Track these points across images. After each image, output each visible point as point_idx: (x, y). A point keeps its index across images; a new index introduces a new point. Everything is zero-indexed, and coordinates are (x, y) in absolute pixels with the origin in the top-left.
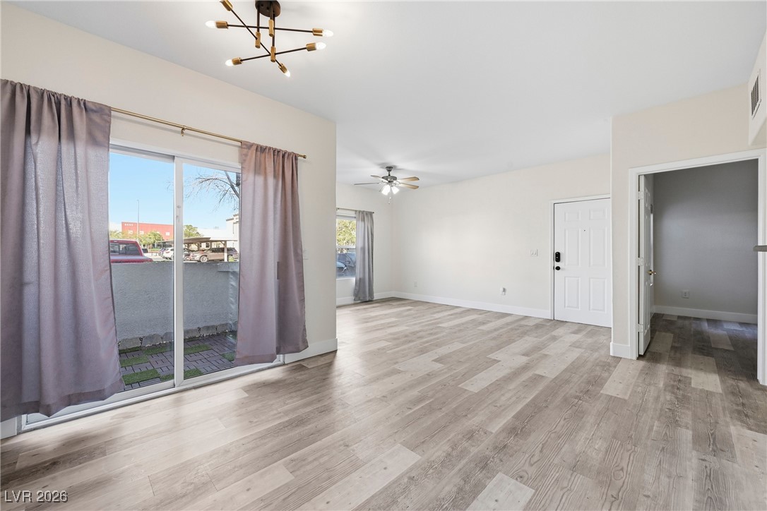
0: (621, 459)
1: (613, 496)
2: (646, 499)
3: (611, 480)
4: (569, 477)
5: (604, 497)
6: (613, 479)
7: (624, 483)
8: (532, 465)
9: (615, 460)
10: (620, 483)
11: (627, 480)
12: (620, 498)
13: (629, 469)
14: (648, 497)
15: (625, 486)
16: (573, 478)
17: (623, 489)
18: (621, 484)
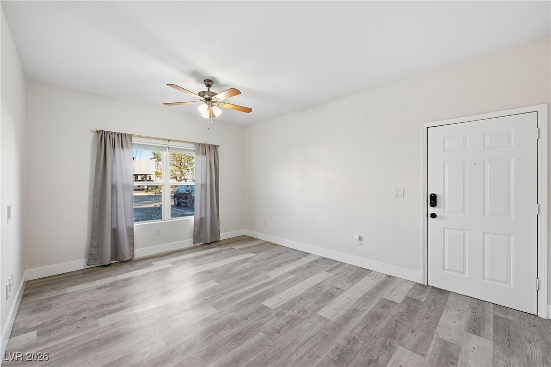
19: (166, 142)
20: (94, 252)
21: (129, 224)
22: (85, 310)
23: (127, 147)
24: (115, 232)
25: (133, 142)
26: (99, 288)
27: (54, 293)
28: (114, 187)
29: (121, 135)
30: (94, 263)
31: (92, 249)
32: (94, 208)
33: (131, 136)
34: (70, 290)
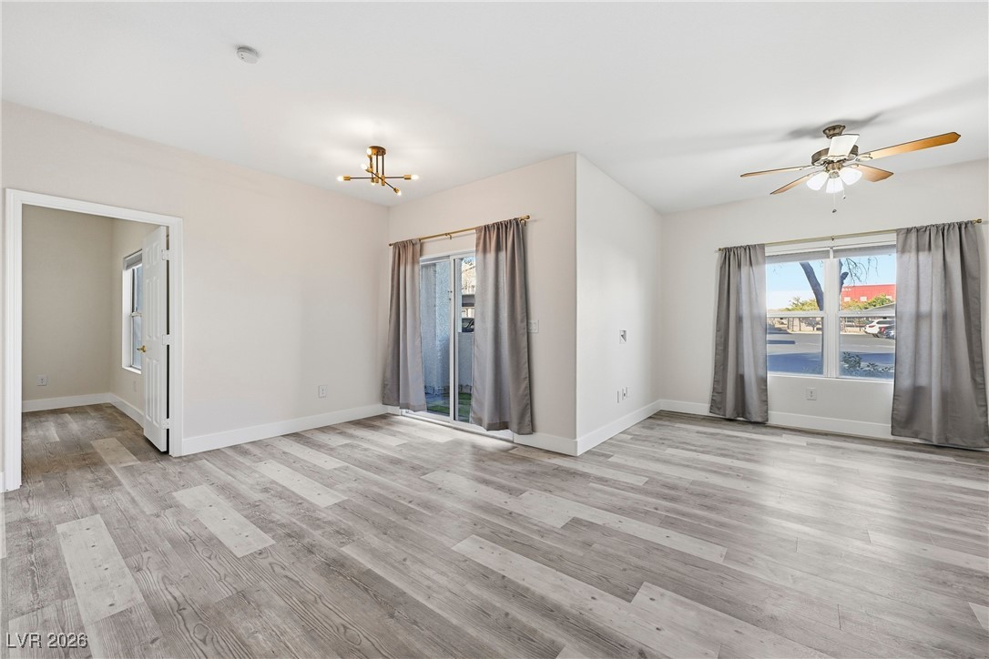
0: (219, 654)
1: (184, 609)
2: (154, 637)
3: (201, 619)
4: (234, 586)
5: (190, 602)
6: (200, 622)
7: (187, 629)
8: (270, 564)
9: (222, 643)
10: (191, 626)
11: (188, 635)
12: (176, 613)
13: (198, 651)
14: (153, 642)
15: (183, 627)
16: (231, 588)
17: (182, 624)
18: (188, 626)
19: (830, 243)
20: (718, 398)
21: (761, 372)
22: (669, 440)
23: (758, 263)
24: (740, 379)
25: (767, 255)
26: (698, 432)
27: (667, 423)
28: (739, 320)
29: (748, 248)
30: (717, 412)
31: (715, 394)
32: (717, 345)
33: (762, 246)
34: (678, 425)
